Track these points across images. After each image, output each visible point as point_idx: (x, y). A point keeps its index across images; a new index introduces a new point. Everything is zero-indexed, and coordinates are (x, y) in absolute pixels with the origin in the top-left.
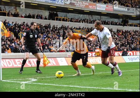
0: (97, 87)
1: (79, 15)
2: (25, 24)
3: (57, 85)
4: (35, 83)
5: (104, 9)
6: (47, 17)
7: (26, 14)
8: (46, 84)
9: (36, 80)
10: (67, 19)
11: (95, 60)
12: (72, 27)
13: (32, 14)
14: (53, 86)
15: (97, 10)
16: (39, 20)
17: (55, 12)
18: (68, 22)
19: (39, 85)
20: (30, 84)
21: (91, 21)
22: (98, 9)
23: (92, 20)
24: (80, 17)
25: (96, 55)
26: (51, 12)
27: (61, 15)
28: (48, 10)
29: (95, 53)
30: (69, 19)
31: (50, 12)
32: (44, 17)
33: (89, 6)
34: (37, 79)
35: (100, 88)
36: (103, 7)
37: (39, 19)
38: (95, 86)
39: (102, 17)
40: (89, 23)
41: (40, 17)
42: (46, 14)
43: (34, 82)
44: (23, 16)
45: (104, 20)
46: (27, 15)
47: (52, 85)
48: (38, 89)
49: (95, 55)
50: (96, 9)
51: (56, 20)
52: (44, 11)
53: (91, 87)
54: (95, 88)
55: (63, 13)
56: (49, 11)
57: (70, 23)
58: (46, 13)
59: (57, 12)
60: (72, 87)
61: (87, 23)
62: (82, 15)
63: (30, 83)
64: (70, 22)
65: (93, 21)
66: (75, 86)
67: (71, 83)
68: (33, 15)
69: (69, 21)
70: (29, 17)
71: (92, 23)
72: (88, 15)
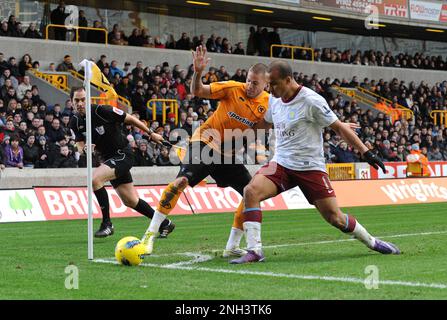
0: (414, 281)
1: (352, 37)
2: (169, 69)
3: (281, 275)
4: (207, 269)
5: (436, 18)
6: (244, 46)
7: (172, 37)
8: (242, 272)
9: (209, 257)
10: (309, 52)
11: (406, 191)
12: (328, 79)
13: (191, 36)
14: (267, 277)
15: (410, 20)
16: (215, 54)
17: (270, 30)
18: (313, 62)
19: (217, 273)
20: (190, 272)
21: (391, 58)
22: (414, 16)
23: (394, 54)
24: (353, 44)
25: (409, 174)
26: (256, 27)
27: (289, 37)
28: (247, 23)
29: (405, 167)
30: (316, 51)
31: (252, 29)
32: (231, 44)
33: (386, 8)
34: (210, 253)
35: (424, 285)
36: (433, 12)
37: (215, 51)
38: (407, 279)
39: (427, 43)
40: (386, 65)
41: (218, 44)
42: (240, 34)
43: (201, 264)
44: (163, 42)
45: (437, 56)
46: (176, 40)
47: (265, 274)
48: (216, 290)
49: (406, 172)
50: (406, 16)
51: (274, 56)
52: (233, 25)
53: (396, 280)
54: (409, 284)
55: (295, 32)
56: (251, 26)
57: (322, 66)
58: (239, 31)
59: (275, 28)
60: (331, 282)
61: (379, 65)
62: (360, 37)
63: (188, 268)
64: (320, 63)
65: (398, 57)
66: (342, 279)
67: (328, 268)
68: (195, 38)
69: (316, 59)
70: (183, 44)
71: (394, 66)
72: (380, 38)
